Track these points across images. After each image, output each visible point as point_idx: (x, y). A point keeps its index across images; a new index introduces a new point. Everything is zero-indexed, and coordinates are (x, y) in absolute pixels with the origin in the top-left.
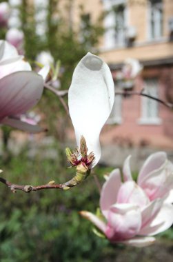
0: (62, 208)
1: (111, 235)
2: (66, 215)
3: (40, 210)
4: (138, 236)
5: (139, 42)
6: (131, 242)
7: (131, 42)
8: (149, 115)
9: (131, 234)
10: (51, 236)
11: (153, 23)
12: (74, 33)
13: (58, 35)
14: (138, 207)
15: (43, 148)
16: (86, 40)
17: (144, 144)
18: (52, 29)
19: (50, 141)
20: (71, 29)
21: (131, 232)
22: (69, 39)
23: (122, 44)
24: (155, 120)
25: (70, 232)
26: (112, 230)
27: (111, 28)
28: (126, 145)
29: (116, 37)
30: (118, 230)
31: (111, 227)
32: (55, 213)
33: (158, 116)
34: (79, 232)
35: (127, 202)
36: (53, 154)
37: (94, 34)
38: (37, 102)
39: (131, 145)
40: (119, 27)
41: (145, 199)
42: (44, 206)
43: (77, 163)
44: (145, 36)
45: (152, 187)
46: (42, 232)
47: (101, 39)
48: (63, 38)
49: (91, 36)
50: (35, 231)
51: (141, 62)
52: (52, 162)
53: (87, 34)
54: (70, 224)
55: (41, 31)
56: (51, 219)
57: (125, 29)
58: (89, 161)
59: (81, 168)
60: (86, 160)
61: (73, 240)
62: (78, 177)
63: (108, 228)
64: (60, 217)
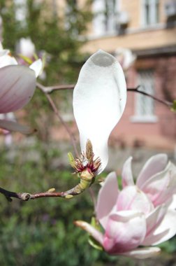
0: (46, 218)
1: (109, 246)
2: (51, 226)
3: (20, 221)
4: (141, 247)
5: (131, 29)
6: (133, 253)
7: (123, 29)
8: (144, 112)
9: (134, 245)
10: (33, 249)
11: (147, 7)
12: (59, 19)
13: (41, 20)
14: (143, 214)
15: (24, 150)
16: (72, 27)
17: (137, 145)
18: (34, 15)
19: (31, 142)
20: (55, 14)
21: (135, 242)
22: (53, 25)
23: (112, 31)
24: (150, 117)
25: (55, 245)
26: (111, 240)
27: (100, 13)
28: (117, 146)
29: (106, 23)
30: (118, 240)
31: (109, 237)
32: (38, 224)
33: (154, 112)
34: (65, 244)
35: (129, 209)
36: (35, 156)
37: (82, 21)
38: (30, 99)
39: (123, 146)
40: (110, 11)
41: (149, 205)
42: (25, 216)
43: (83, 169)
44: (139, 23)
45: (154, 191)
46: (23, 245)
47: (89, 26)
48: (46, 23)
49: (78, 22)
50: (15, 244)
51: (134, 52)
52: (34, 165)
53: (73, 20)
54: (54, 235)
55: (21, 16)
56: (33, 230)
57: (116, 14)
58: (95, 167)
59: (86, 174)
60: (93, 166)
61: (58, 253)
62: (82, 185)
63: (106, 238)
64: (44, 228)
